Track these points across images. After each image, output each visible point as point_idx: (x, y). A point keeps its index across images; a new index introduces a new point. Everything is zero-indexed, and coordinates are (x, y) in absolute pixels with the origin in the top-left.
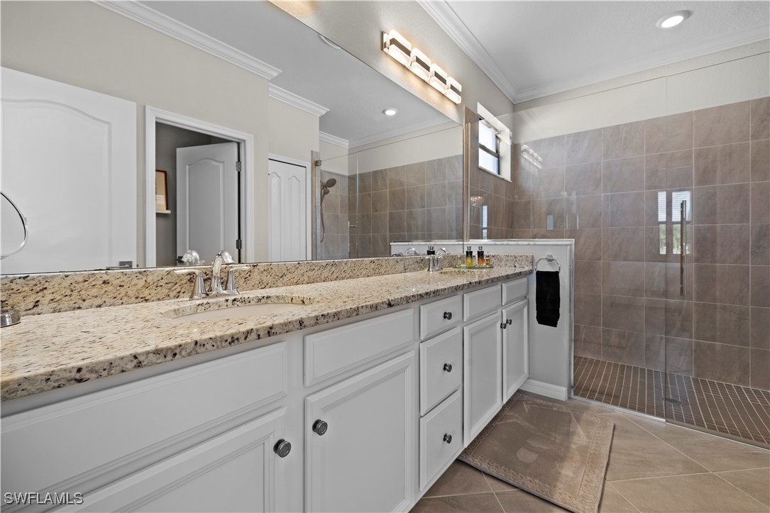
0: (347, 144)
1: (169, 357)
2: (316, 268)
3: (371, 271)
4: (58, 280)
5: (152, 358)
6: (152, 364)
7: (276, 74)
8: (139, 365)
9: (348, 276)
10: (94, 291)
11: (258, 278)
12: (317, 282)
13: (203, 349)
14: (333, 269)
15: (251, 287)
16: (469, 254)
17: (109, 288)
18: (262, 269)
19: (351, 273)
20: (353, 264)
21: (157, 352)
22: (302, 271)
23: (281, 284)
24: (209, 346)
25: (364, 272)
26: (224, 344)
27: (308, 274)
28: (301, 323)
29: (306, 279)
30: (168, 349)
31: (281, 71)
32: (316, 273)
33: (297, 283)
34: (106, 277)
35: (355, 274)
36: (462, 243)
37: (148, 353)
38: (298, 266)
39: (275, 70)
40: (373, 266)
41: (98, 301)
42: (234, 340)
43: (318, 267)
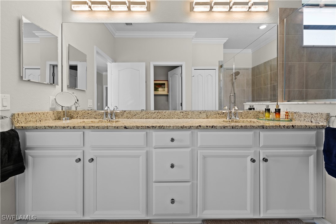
0: (251, 51)
1: (50, 128)
2: (150, 113)
3: (181, 116)
4: (80, 112)
5: (47, 127)
6: (47, 129)
7: (194, 34)
8: (45, 128)
9: (167, 117)
10: (86, 115)
11: (126, 115)
12: (150, 119)
13: (57, 128)
14: (158, 114)
15: (124, 118)
16: (268, 110)
17: (89, 115)
18: (127, 113)
19: (168, 117)
20: (169, 113)
21: (48, 126)
22: (143, 114)
23: (134, 118)
24: (58, 128)
25: (176, 117)
26: (62, 128)
27: (146, 115)
28: (84, 127)
29: (145, 117)
30: (50, 126)
31: (196, 32)
32: (149, 115)
33: (141, 118)
34: (88, 112)
35: (170, 117)
36: (276, 103)
37: (47, 126)
38: (141, 112)
39: (193, 33)
40: (182, 114)
41: (87, 118)
42: (64, 128)
43: (151, 113)
